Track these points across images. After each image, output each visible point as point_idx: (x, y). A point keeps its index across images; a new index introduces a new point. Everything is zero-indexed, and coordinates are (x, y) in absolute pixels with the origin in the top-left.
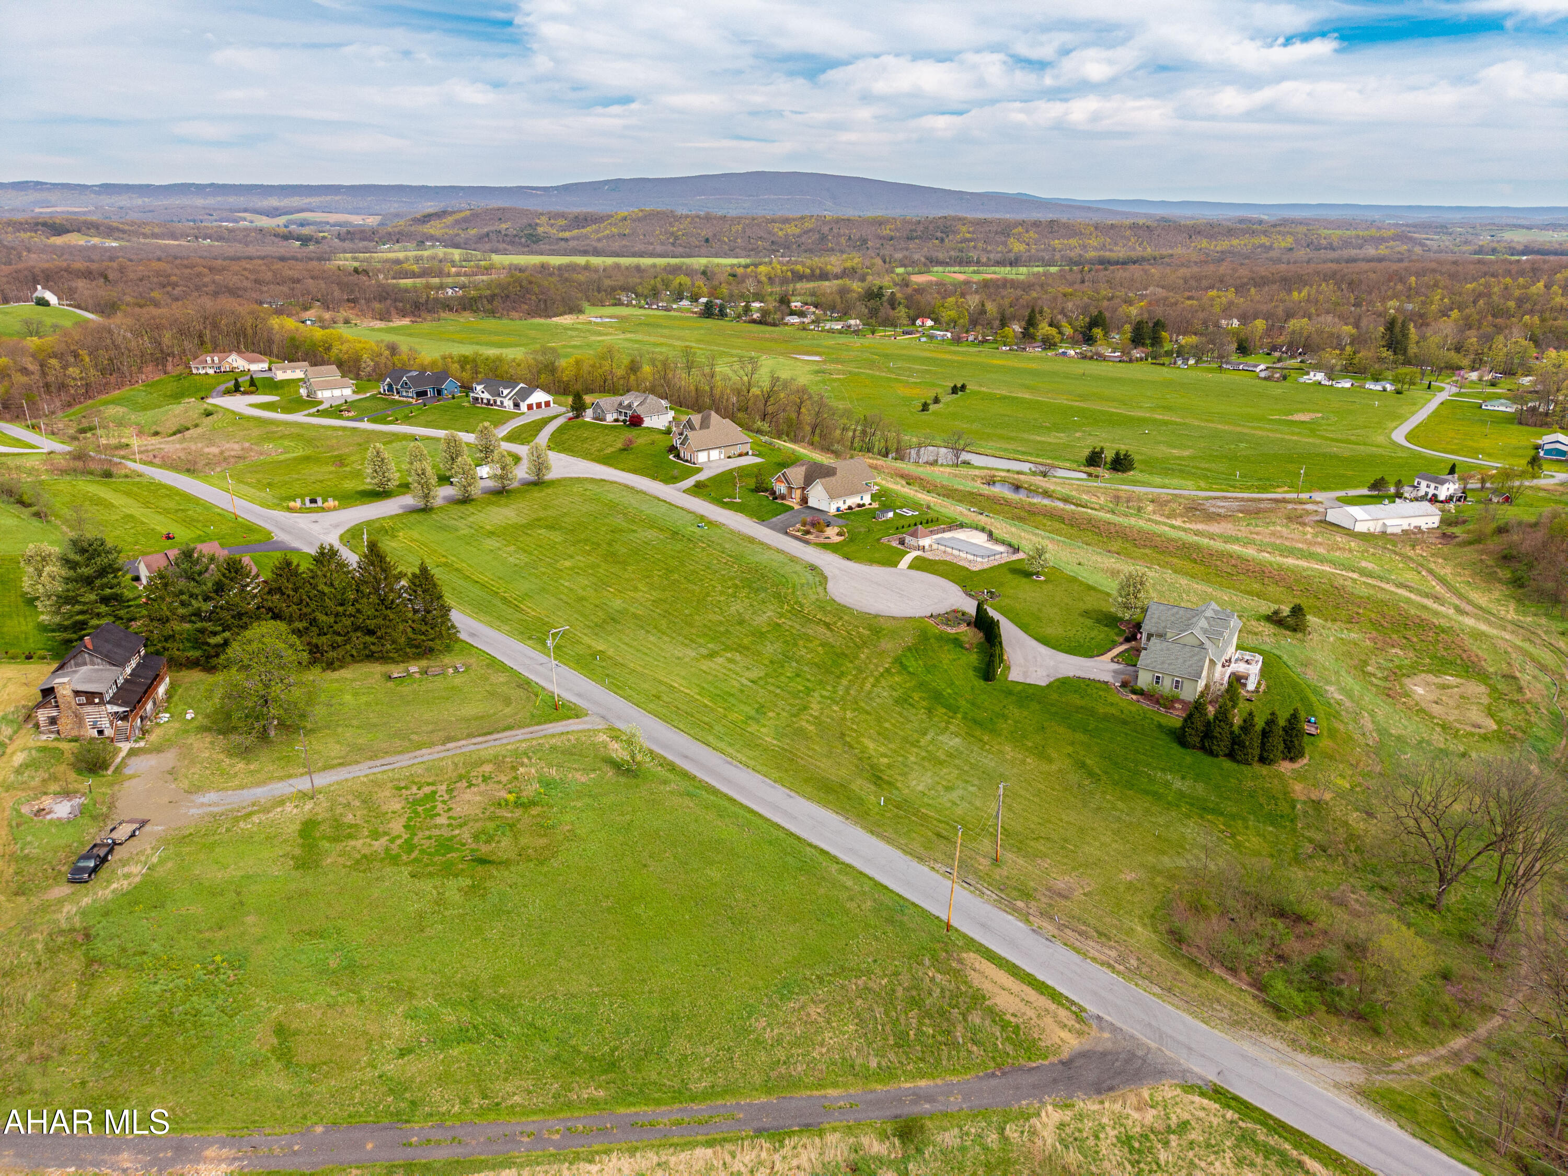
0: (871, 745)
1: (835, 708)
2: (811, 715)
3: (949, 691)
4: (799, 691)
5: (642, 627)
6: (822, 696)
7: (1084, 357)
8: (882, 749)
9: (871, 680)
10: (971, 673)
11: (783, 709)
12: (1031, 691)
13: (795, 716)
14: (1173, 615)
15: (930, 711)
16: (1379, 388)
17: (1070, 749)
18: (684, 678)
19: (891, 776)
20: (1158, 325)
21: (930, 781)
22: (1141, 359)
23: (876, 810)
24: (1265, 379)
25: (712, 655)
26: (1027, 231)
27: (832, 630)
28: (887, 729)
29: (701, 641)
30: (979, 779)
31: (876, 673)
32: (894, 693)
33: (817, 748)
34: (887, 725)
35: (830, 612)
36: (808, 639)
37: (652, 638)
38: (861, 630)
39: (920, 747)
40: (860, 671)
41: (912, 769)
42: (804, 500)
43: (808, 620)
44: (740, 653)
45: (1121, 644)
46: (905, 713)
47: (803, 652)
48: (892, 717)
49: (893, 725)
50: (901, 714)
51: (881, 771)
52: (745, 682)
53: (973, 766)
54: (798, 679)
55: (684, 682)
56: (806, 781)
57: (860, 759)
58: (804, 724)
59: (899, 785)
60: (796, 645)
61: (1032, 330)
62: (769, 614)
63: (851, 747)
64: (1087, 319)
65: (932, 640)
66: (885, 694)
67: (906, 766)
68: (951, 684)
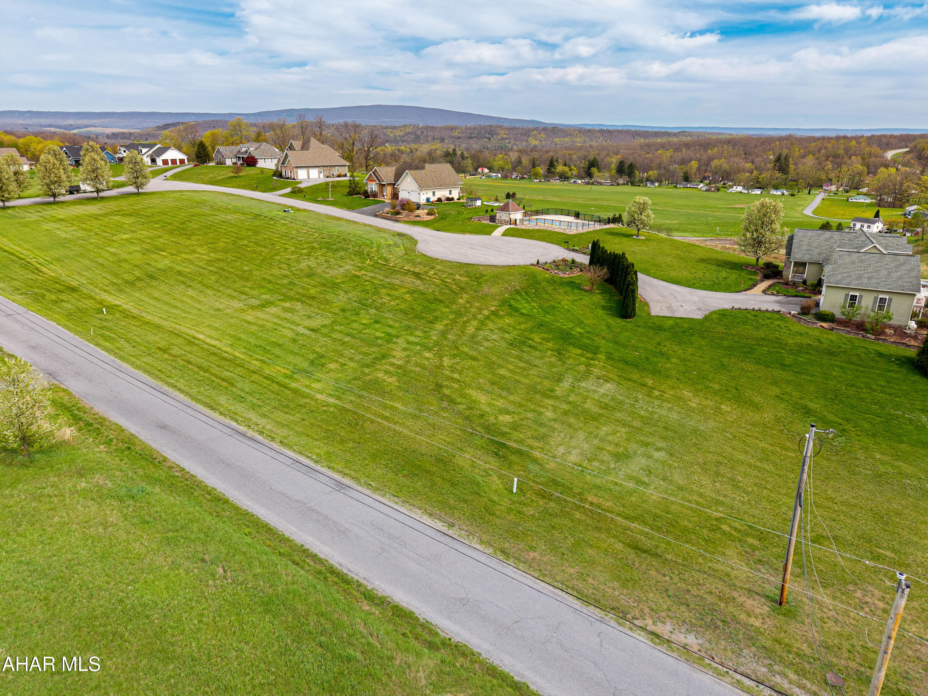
0: (483, 398)
1: (427, 355)
2: (393, 364)
3: (579, 330)
4: (377, 338)
5: (183, 283)
6: (408, 343)
7: (588, 183)
8: (500, 403)
9: (475, 323)
10: (601, 312)
11: (351, 359)
12: (686, 325)
13: (367, 366)
14: (826, 240)
15: (559, 353)
16: (779, 193)
17: (776, 391)
18: (217, 329)
19: (521, 441)
20: (631, 166)
21: (586, 446)
22: (624, 184)
23: (506, 503)
24: (706, 191)
25: (265, 304)
26: (540, 133)
27: (421, 279)
28: (503, 377)
29: (255, 292)
30: (664, 439)
31: (479, 316)
32: (506, 336)
33: (398, 405)
34: (502, 372)
35: (419, 263)
36: (393, 287)
37: (190, 292)
38: (457, 277)
39: (557, 398)
40: (459, 314)
41: (553, 430)
42: (395, 196)
43: (393, 271)
44: (303, 302)
45: (762, 281)
46: (526, 356)
47: (386, 299)
48: (508, 362)
49: (511, 371)
50: (520, 359)
51: (504, 434)
52: (301, 330)
53: (646, 421)
54: (377, 326)
55: (214, 334)
56: (375, 456)
57: (467, 418)
58: (380, 375)
59: (537, 454)
60: (377, 293)
61: (553, 169)
62: (347, 267)
63: (452, 401)
64: (587, 163)
65: (544, 284)
66: (494, 337)
67: (541, 425)
68: (580, 323)
